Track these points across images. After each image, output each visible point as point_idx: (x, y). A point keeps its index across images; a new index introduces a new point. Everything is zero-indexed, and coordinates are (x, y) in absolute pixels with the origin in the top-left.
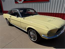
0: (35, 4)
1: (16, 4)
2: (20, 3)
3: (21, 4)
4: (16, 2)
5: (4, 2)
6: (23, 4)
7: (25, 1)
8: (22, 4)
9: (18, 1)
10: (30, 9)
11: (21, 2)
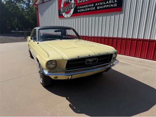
0: (94, 18)
1: (60, 20)
2: (67, 18)
3: (68, 20)
4: (61, 16)
5: (41, 16)
6: (72, 20)
7: (76, 13)
8: (70, 20)
9: (64, 14)
10: (69, 28)
11: (69, 16)
